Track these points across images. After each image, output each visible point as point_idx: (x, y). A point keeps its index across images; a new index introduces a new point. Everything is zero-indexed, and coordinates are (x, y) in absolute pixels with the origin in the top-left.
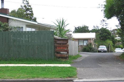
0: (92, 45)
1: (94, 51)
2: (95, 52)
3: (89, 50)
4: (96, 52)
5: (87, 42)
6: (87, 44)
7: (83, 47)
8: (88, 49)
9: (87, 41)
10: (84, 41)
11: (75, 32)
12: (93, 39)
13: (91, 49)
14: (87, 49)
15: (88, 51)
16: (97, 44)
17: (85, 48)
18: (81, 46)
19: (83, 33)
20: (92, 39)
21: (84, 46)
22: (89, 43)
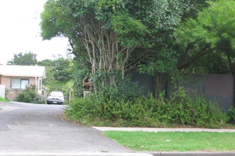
0: (37, 90)
1: (39, 100)
2: (40, 103)
3: (30, 98)
4: (43, 103)
5: (27, 84)
6: (26, 87)
7: (19, 92)
8: (28, 96)
9: (28, 81)
10: (22, 81)
11: (10, 63)
12: (40, 79)
13: (34, 97)
14: (26, 96)
15: (28, 101)
16: (47, 88)
17: (23, 95)
18: (16, 90)
19: (24, 65)
20: (38, 78)
21: (20, 90)
22: (31, 85)
